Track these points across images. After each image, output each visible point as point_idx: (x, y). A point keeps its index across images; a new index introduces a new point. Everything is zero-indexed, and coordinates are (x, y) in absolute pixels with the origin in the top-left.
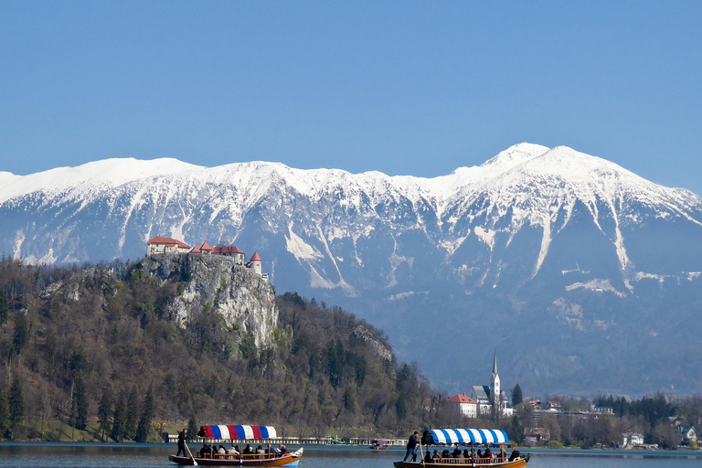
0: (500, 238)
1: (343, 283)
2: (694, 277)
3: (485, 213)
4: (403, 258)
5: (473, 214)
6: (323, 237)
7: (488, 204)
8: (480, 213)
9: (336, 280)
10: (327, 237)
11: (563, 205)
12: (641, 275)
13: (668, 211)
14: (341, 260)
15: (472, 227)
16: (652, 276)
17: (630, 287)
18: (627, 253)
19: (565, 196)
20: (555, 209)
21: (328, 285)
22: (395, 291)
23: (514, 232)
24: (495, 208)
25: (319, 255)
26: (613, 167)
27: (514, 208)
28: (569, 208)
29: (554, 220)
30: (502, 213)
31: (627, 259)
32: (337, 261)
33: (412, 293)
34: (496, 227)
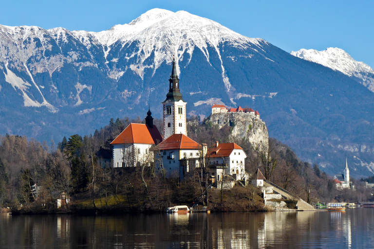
0: (148, 72)
1: (45, 103)
2: (273, 96)
3: (136, 56)
4: (85, 86)
5: (128, 56)
6: (28, 72)
7: (137, 50)
8: (133, 56)
9: (41, 101)
10: (31, 72)
11: (186, 50)
12: (240, 96)
13: (253, 53)
14: (43, 87)
15: (129, 64)
16: (247, 96)
17: (235, 103)
18: (230, 81)
19: (187, 45)
20: (182, 53)
21: (36, 104)
22: (82, 107)
23: (156, 68)
24: (142, 52)
25: (27, 84)
26: (216, 24)
27: (155, 52)
28: (190, 52)
29: (181, 60)
30: (147, 55)
31: (230, 85)
32: (40, 88)
33: (93, 109)
34: (144, 64)
